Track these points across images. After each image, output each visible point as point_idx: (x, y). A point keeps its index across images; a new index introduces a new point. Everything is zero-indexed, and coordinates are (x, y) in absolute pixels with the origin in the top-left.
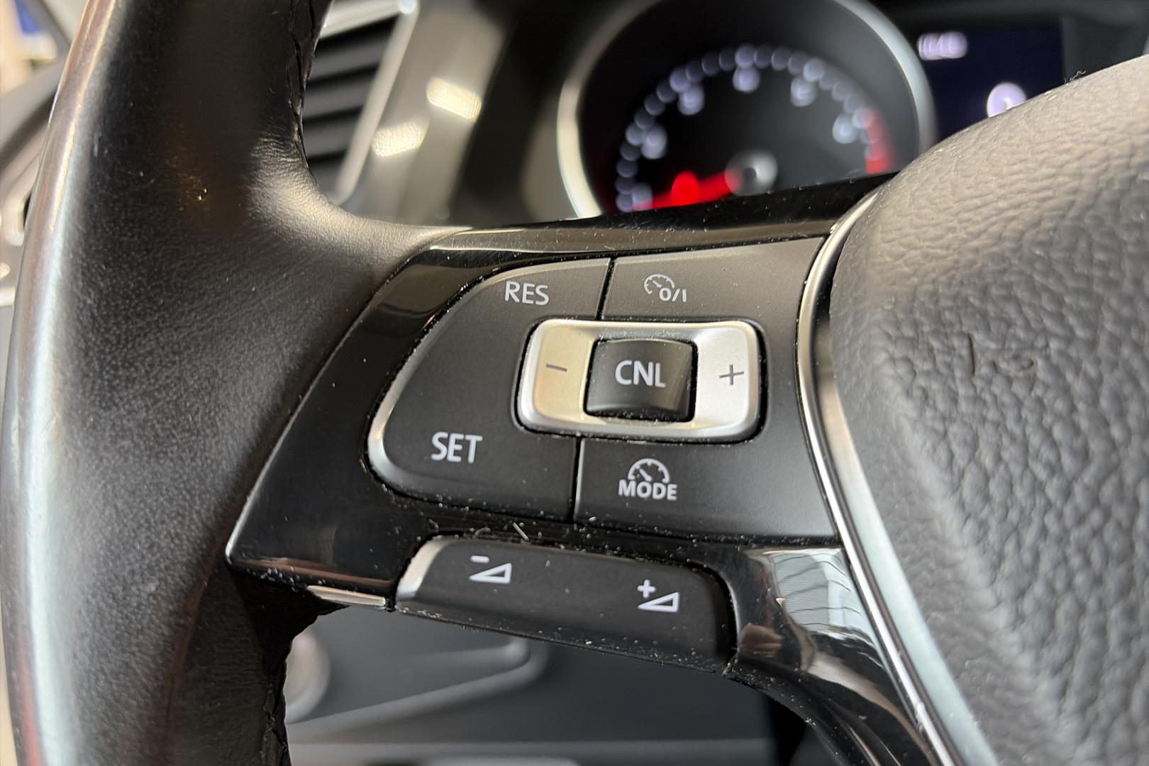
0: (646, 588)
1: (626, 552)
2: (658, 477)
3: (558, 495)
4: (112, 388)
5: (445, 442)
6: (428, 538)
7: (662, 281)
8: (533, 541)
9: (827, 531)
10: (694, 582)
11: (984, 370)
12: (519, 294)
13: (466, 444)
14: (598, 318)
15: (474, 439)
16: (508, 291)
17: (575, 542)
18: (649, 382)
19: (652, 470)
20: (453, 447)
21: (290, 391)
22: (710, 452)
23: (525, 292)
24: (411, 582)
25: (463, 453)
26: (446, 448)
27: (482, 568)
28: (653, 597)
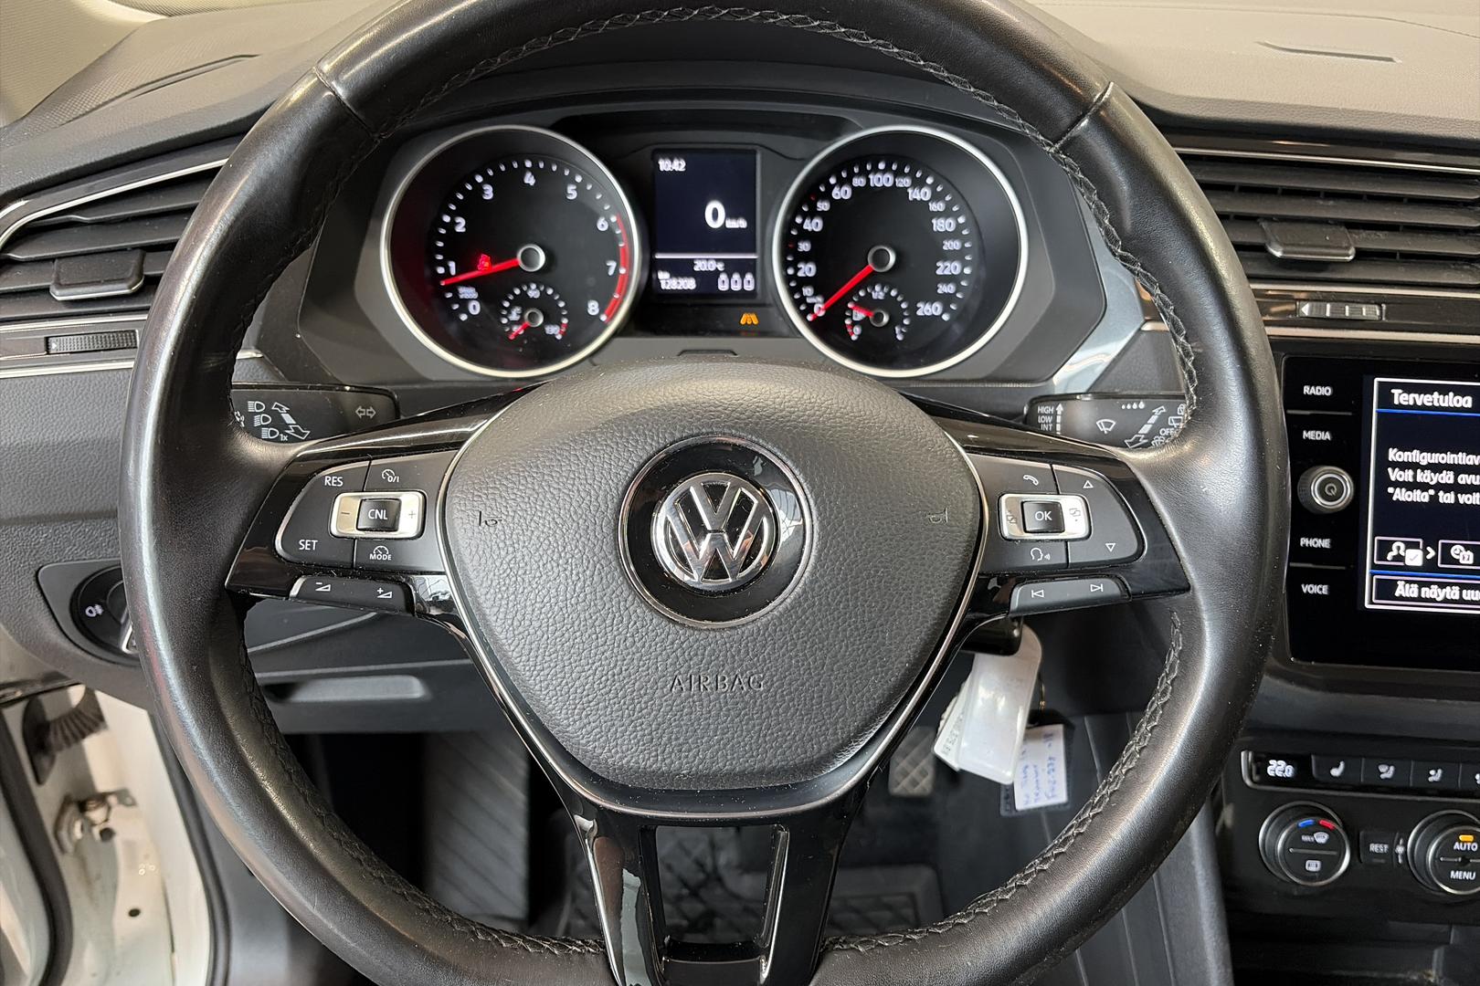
0: (380, 591)
1: (374, 579)
2: (384, 552)
3: (348, 559)
4: (176, 530)
5: (304, 543)
6: (299, 576)
7: (389, 473)
8: (339, 576)
9: (443, 570)
10: (398, 588)
11: (483, 524)
12: (331, 482)
13: (312, 543)
14: (363, 491)
15: (315, 542)
16: (326, 481)
17: (354, 576)
18: (381, 518)
19: (382, 550)
20: (307, 545)
21: (245, 525)
22: (403, 542)
23: (333, 481)
24: (294, 592)
25: (311, 547)
26: (305, 545)
27: (320, 586)
28: (382, 593)
